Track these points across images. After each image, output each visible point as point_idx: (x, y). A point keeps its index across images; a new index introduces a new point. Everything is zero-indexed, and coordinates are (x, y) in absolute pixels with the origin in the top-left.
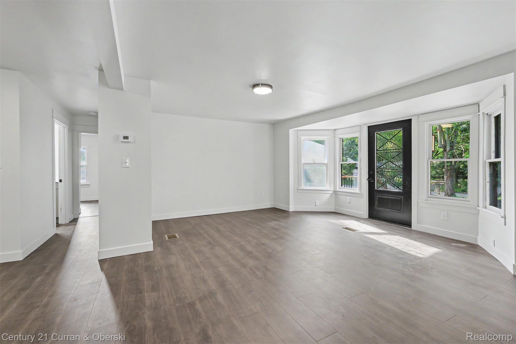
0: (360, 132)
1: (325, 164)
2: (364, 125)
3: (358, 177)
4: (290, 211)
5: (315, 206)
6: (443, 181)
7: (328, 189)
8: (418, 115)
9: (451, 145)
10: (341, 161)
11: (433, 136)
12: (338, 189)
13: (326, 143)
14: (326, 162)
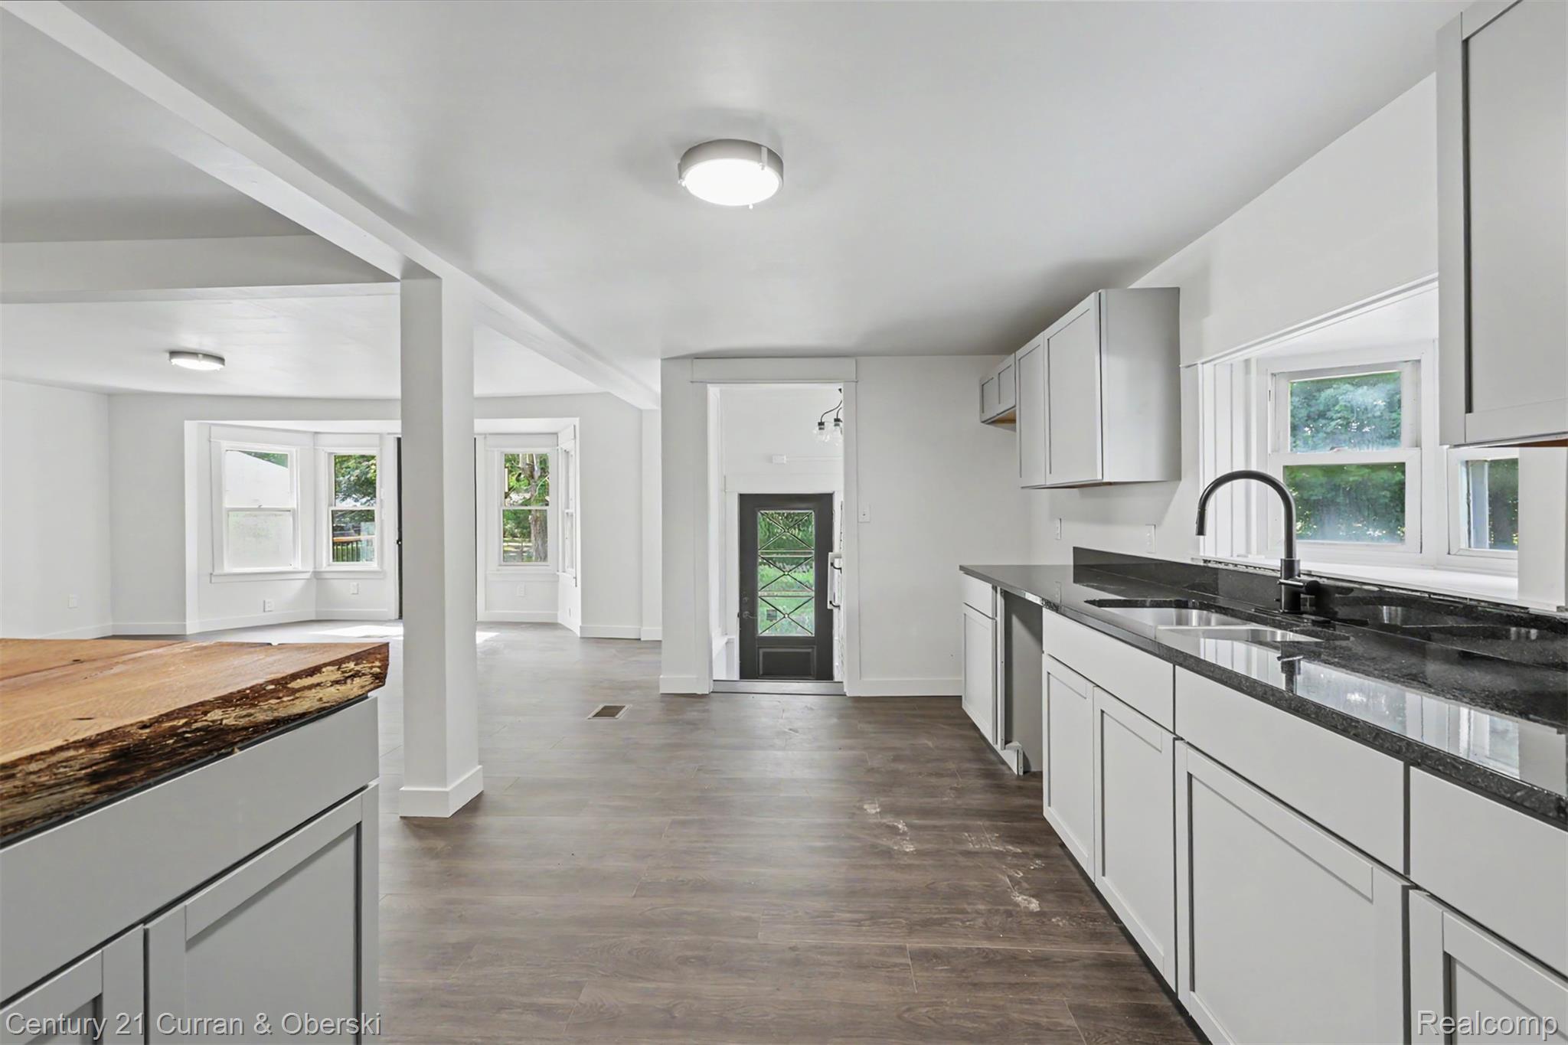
0: (381, 446)
1: (289, 511)
2: (389, 434)
3: (375, 538)
4: (188, 633)
5: (264, 611)
6: (530, 541)
7: (300, 569)
8: (485, 434)
9: (543, 466)
10: (332, 505)
11: (506, 470)
12: (324, 567)
13: (293, 460)
14: (292, 504)
